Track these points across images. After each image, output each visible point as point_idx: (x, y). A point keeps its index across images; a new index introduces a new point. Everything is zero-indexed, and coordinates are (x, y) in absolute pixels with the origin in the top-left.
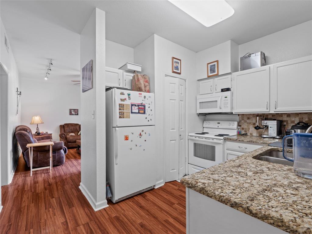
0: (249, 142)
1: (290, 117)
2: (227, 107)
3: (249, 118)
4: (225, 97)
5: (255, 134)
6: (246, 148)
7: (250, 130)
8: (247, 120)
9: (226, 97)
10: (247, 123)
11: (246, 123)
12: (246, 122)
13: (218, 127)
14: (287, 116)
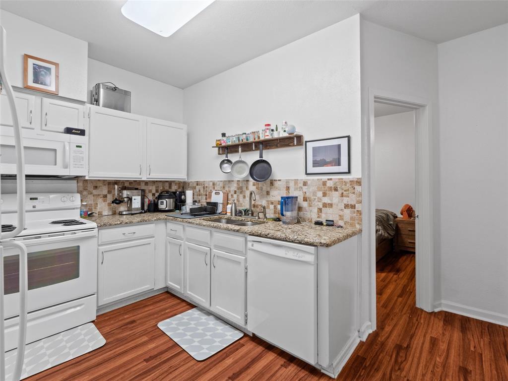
0: (141, 221)
1: (147, 185)
2: (81, 165)
3: (96, 187)
4: (77, 146)
5: (105, 213)
6: (134, 233)
7: (99, 206)
8: (94, 191)
9: (80, 147)
10: (94, 195)
11: (91, 196)
12: (91, 193)
13: (34, 207)
14: (145, 185)
